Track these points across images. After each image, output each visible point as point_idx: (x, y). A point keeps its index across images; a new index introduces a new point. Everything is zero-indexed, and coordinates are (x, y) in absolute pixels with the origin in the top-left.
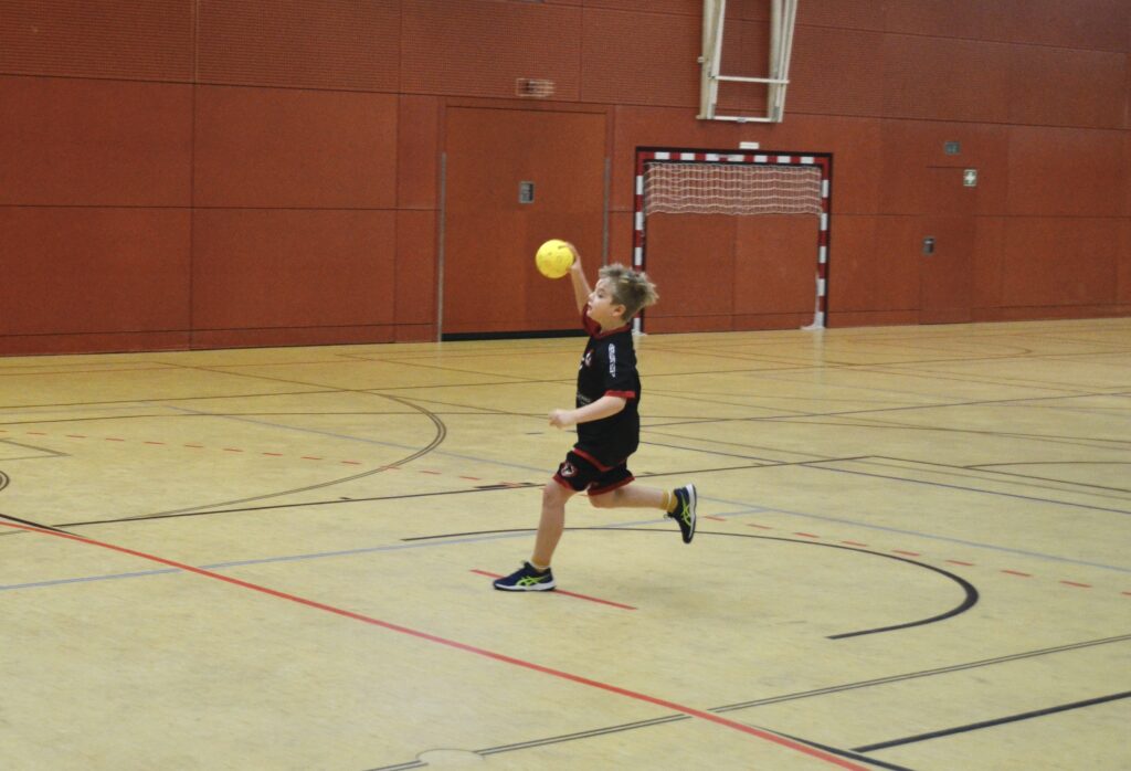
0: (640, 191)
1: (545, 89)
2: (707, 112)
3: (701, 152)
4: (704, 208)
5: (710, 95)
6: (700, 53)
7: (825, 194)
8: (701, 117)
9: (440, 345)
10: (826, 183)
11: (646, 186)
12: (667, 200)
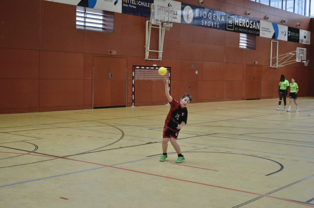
0: (133, 75)
1: (114, 52)
2: (147, 58)
3: (145, 67)
4: (146, 79)
5: (147, 54)
6: (145, 45)
7: (169, 76)
8: (146, 59)
9: (93, 110)
10: (170, 73)
11: (135, 74)
12: (139, 77)
